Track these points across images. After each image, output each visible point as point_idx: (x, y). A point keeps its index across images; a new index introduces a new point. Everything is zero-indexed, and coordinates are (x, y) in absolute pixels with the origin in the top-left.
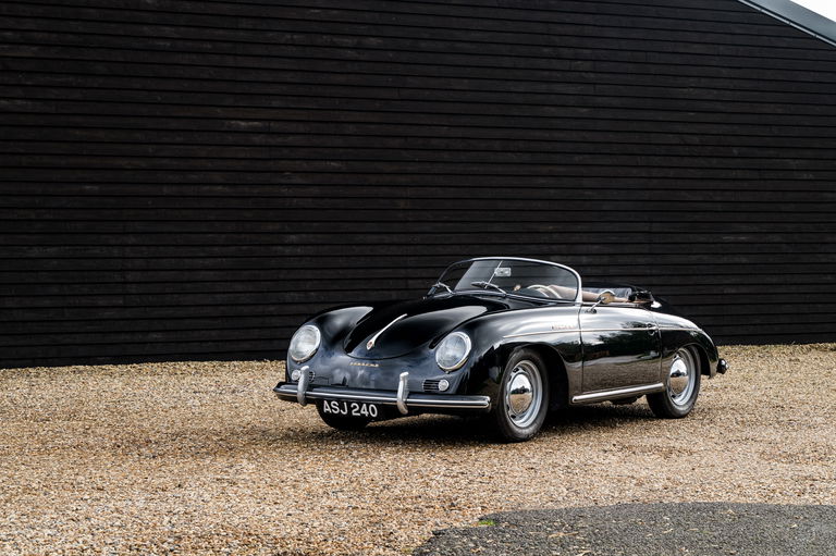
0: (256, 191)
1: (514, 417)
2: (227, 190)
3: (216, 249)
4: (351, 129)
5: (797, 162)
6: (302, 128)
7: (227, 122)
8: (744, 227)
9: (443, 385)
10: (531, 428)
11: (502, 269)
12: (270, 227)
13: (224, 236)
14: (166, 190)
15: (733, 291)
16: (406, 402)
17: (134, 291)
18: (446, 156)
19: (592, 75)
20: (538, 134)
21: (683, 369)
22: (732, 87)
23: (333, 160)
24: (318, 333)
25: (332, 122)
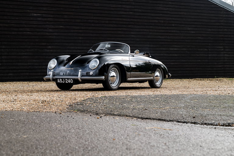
0: (39, 34)
1: (111, 83)
2: (31, 33)
3: (28, 50)
4: (66, 17)
5: (190, 28)
6: (52, 16)
7: (31, 14)
8: (176, 46)
9: (91, 73)
10: (116, 87)
11: (108, 45)
12: (43, 44)
13: (30, 46)
14: (13, 33)
15: (173, 64)
16: (81, 78)
17: (4, 61)
18: (93, 25)
19: (133, 3)
20: (118, 19)
21: (159, 75)
22: (172, 7)
23: (60, 25)
24: (56, 61)
25: (61, 14)
